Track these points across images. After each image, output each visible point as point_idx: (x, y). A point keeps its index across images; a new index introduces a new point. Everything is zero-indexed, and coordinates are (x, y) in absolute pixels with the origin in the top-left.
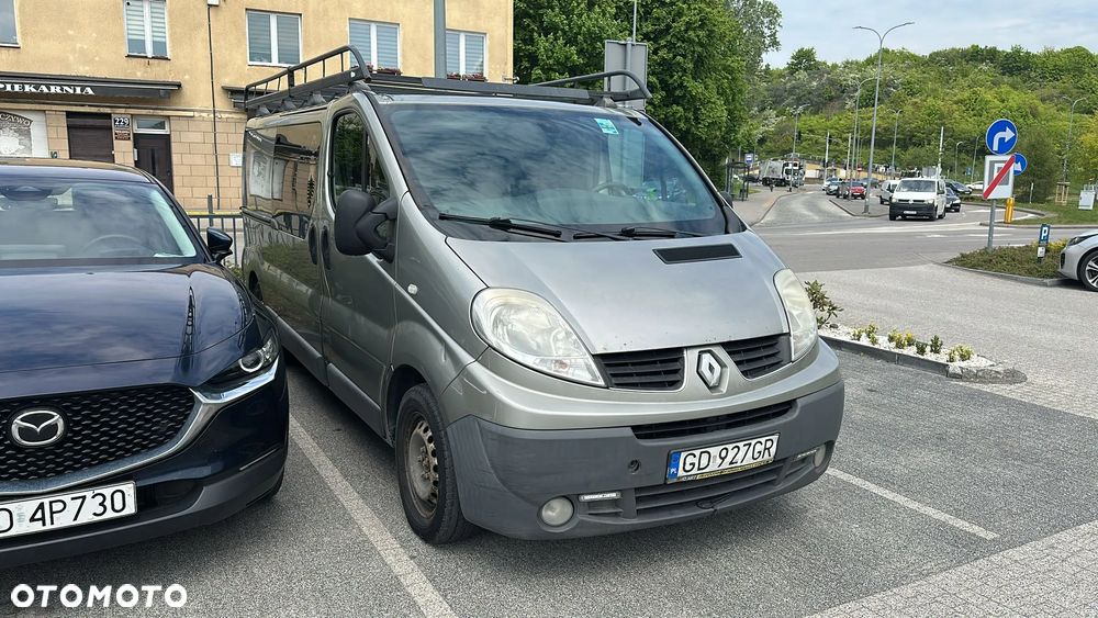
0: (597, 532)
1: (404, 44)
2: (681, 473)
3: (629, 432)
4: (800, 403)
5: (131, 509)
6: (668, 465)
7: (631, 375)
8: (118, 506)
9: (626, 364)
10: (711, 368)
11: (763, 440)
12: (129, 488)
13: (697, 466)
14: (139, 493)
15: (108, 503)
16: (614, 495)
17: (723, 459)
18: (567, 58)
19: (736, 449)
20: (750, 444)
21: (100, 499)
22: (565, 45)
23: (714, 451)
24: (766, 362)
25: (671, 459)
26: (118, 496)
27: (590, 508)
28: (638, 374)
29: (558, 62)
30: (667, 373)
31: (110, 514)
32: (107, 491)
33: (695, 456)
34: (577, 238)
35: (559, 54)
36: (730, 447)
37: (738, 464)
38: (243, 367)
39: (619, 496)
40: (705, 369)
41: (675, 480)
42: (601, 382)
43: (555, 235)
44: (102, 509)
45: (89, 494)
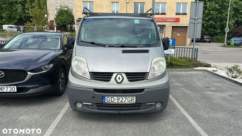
0: (88, 111)
1: (167, 7)
2: (106, 101)
3: (92, 90)
4: (145, 90)
5: (16, 91)
6: (102, 99)
7: (98, 77)
8: (14, 90)
9: (98, 75)
10: (119, 78)
11: (131, 97)
12: (15, 87)
13: (111, 100)
14: (17, 88)
15: (12, 89)
16: (90, 104)
17: (118, 100)
18: (215, 7)
19: (122, 98)
20: (126, 98)
21: (10, 88)
22: (215, 4)
23: (115, 98)
24: (139, 79)
25: (103, 98)
26: (13, 88)
27: (86, 106)
28: (100, 77)
29: (212, 8)
30: (108, 78)
31: (12, 91)
32: (12, 87)
33: (110, 98)
34: (109, 47)
35: (213, 6)
36: (120, 97)
37: (123, 102)
38: (43, 69)
39: (92, 104)
40: (117, 78)
41: (105, 103)
42: (90, 78)
43: (104, 46)
44: (11, 90)
45: (9, 87)
